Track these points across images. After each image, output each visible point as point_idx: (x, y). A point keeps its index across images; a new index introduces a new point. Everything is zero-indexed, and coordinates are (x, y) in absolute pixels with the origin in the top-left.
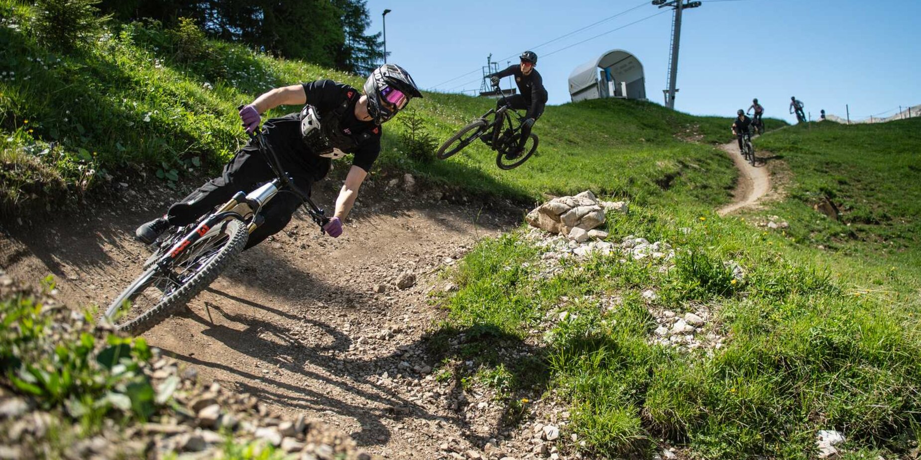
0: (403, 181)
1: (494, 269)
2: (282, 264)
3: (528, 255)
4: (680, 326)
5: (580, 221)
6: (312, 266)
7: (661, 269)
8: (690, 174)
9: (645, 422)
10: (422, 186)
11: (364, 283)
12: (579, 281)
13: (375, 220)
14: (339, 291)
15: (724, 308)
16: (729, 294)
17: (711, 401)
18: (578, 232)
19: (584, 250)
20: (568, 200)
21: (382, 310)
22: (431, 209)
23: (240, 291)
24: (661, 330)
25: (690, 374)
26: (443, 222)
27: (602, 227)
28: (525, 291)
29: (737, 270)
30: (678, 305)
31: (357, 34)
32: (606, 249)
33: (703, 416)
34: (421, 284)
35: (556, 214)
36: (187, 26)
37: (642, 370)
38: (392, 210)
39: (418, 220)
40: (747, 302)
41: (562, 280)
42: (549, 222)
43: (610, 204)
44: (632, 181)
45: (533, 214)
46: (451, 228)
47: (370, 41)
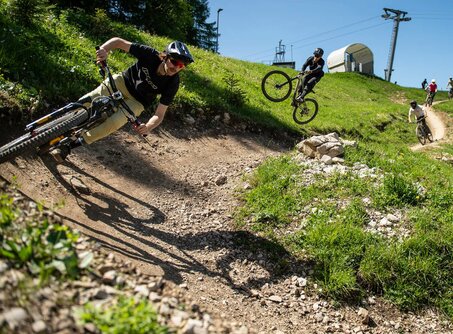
0: (223, 117)
1: (274, 177)
2: (147, 164)
3: (295, 170)
4: (384, 222)
5: (328, 151)
6: (164, 166)
7: (375, 185)
8: (397, 123)
9: (359, 280)
10: (234, 120)
11: (195, 180)
12: (325, 189)
13: (204, 140)
14: (180, 184)
15: (411, 212)
16: (414, 204)
17: (399, 269)
18: (326, 158)
19: (329, 170)
20: (322, 138)
21: (205, 198)
22: (239, 135)
23: (121, 180)
24: (372, 223)
25: (387, 252)
26: (245, 144)
27: (341, 156)
28: (292, 192)
29: (421, 188)
30: (383, 208)
31: (201, 21)
32: (342, 170)
33: (394, 278)
34: (230, 183)
35: (314, 146)
36: (100, 14)
37: (359, 248)
38: (215, 135)
39: (230, 142)
40: (425, 210)
41: (315, 188)
42: (309, 151)
43: (348, 142)
44: (361, 125)
45: (301, 145)
46: (250, 148)
47: (209, 26)
